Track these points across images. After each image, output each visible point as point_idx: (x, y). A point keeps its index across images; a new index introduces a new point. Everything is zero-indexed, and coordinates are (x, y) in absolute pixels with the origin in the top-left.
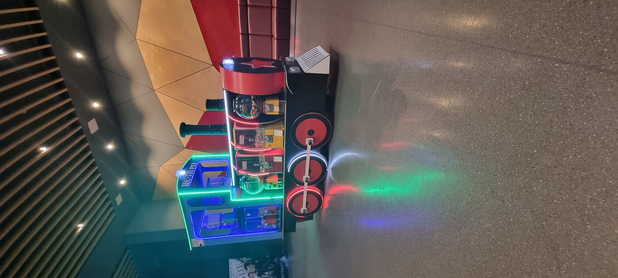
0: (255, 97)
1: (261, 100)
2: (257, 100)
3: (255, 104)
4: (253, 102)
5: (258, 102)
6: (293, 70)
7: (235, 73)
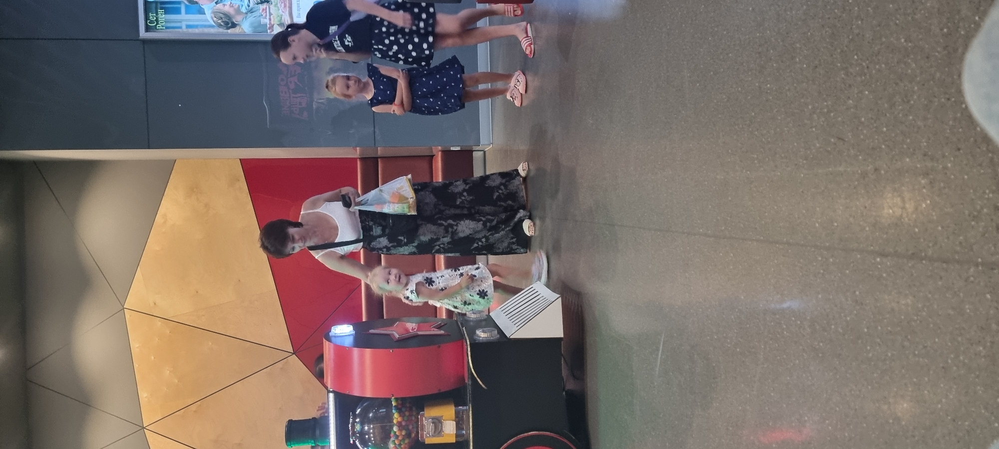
0: (400, 402)
1: (414, 409)
2: (403, 409)
3: (400, 419)
4: (396, 415)
5: (407, 414)
6: (482, 335)
7: (356, 351)
